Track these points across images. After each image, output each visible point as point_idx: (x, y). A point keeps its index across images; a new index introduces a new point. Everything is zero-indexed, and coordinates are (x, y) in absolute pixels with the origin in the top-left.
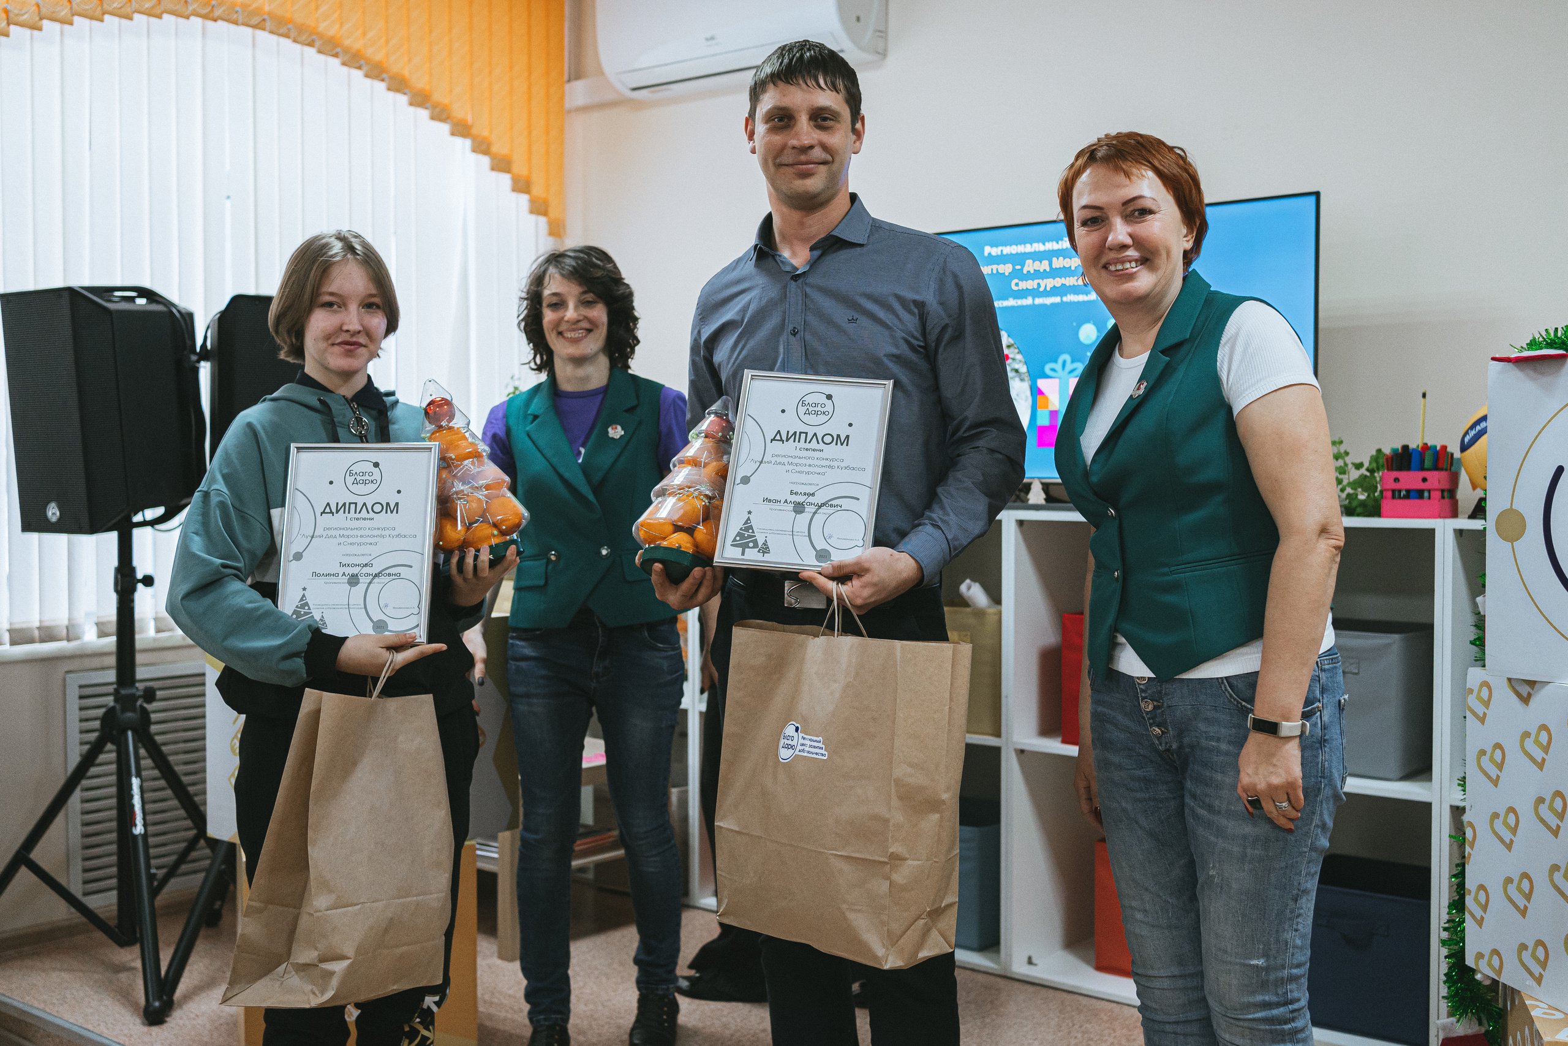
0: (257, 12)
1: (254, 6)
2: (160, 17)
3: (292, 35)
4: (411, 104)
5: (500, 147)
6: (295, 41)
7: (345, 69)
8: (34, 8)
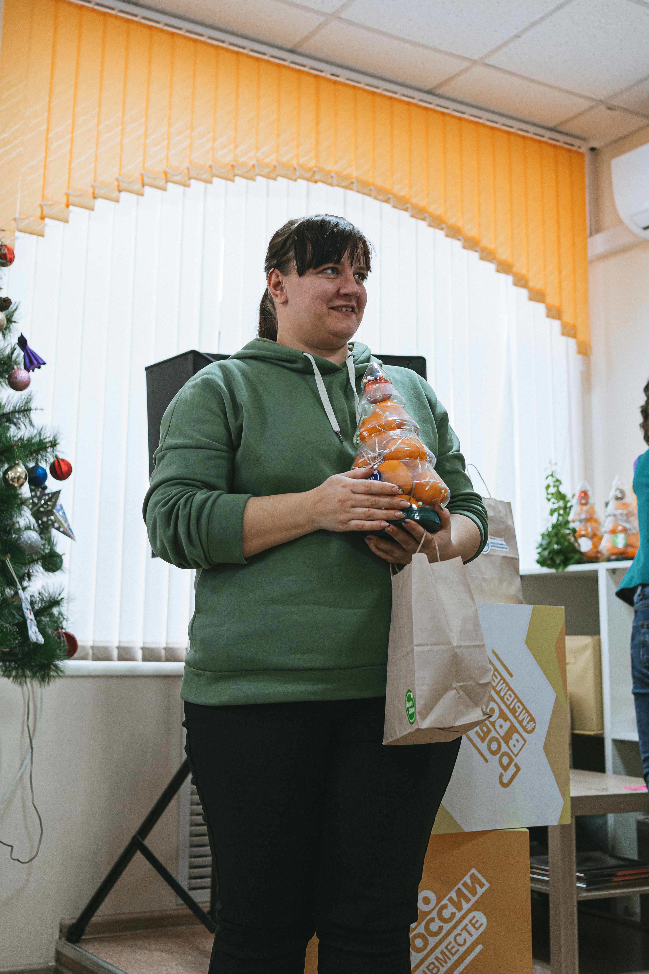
0: (348, 177)
1: (346, 172)
2: (275, 179)
3: (373, 193)
4: (464, 248)
5: (536, 283)
6: (376, 198)
7: (413, 220)
8: (186, 171)
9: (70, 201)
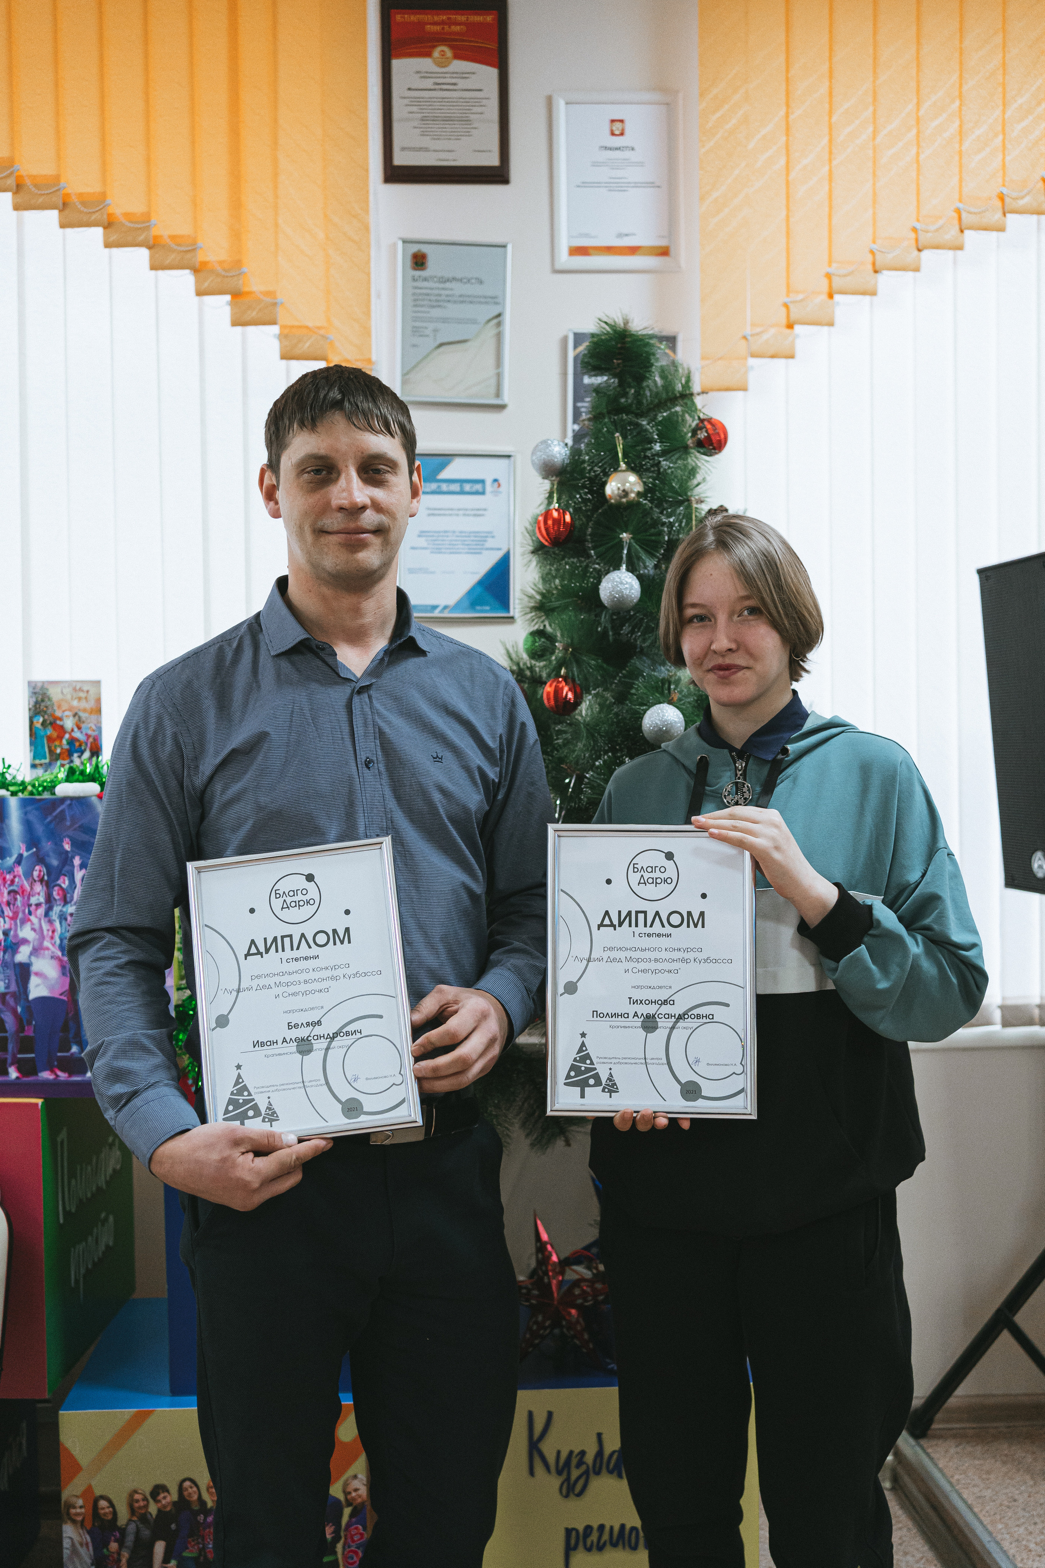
9: (834, 285)
